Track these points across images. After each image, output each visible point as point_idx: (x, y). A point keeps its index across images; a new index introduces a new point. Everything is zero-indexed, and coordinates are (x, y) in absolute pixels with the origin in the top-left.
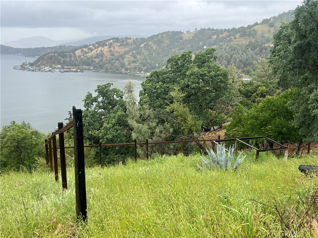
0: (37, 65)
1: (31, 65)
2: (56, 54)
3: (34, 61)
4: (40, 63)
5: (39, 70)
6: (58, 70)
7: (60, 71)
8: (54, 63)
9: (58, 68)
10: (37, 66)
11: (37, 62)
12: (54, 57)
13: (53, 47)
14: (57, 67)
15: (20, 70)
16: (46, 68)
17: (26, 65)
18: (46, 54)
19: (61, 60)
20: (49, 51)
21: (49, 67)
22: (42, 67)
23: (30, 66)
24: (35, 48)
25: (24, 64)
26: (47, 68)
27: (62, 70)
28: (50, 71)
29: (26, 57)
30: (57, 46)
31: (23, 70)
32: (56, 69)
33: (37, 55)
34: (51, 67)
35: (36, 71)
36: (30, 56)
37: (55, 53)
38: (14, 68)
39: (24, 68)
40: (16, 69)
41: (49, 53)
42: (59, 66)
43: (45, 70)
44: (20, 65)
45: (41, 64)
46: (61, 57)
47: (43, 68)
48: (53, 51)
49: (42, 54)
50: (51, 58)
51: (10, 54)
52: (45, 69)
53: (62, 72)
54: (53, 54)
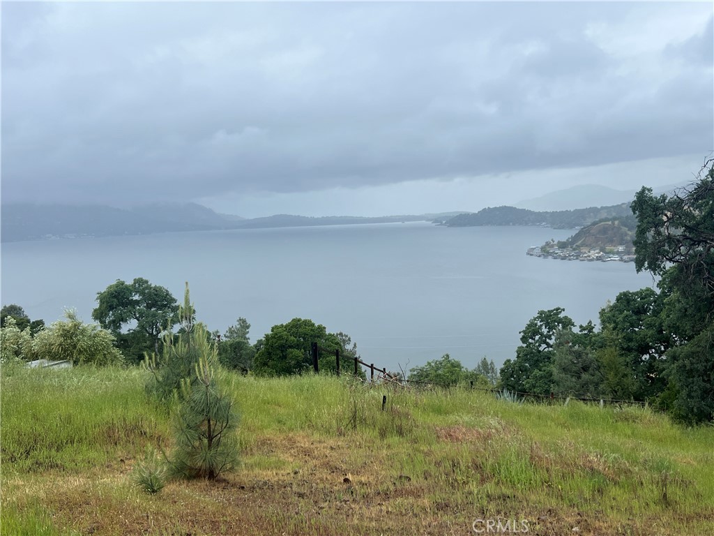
0: (574, 246)
1: (562, 245)
2: (616, 222)
3: (569, 238)
4: (580, 242)
5: (577, 257)
6: (616, 258)
7: (621, 260)
8: (611, 242)
9: (618, 253)
10: (574, 249)
11: (575, 238)
12: (613, 229)
13: (613, 207)
14: (616, 250)
15: (539, 256)
16: (592, 252)
17: (552, 246)
18: (594, 224)
19: (626, 235)
20: (604, 215)
21: (598, 251)
22: (584, 250)
23: (559, 248)
24: (576, 211)
25: (547, 244)
26: (594, 253)
27: (625, 257)
28: (599, 259)
29: (555, 228)
30: (623, 204)
31: (545, 257)
32: (614, 254)
33: (578, 225)
34: (602, 250)
35: (570, 260)
36: (563, 228)
37: (615, 219)
38: (528, 254)
39: (548, 252)
40: (532, 255)
41: (601, 221)
42: (621, 248)
43: (589, 256)
44: (540, 246)
45: (583, 245)
46: (627, 229)
47: (585, 253)
48: (614, 214)
49: (589, 222)
50: (604, 231)
51: (526, 224)
52: (590, 254)
53: (625, 262)
54: (610, 223)
